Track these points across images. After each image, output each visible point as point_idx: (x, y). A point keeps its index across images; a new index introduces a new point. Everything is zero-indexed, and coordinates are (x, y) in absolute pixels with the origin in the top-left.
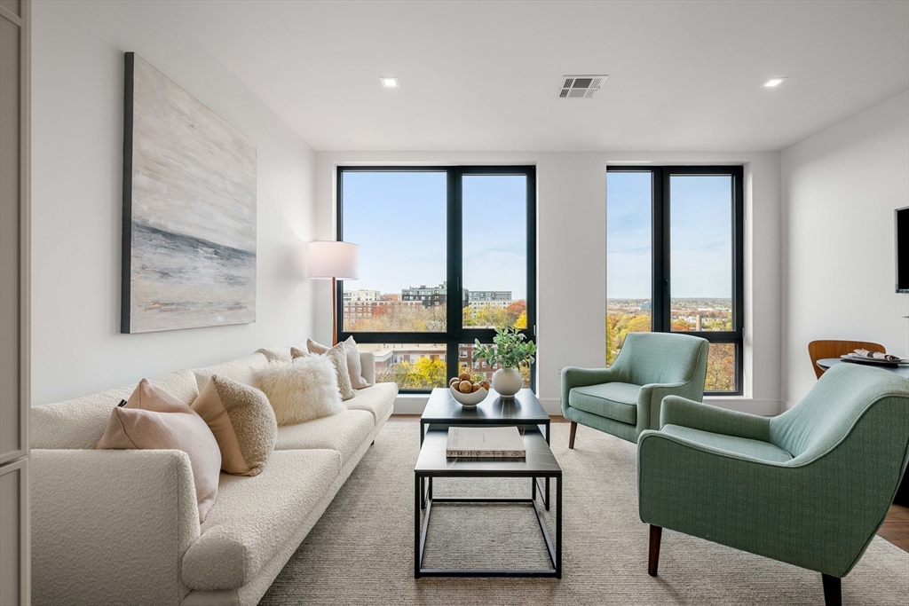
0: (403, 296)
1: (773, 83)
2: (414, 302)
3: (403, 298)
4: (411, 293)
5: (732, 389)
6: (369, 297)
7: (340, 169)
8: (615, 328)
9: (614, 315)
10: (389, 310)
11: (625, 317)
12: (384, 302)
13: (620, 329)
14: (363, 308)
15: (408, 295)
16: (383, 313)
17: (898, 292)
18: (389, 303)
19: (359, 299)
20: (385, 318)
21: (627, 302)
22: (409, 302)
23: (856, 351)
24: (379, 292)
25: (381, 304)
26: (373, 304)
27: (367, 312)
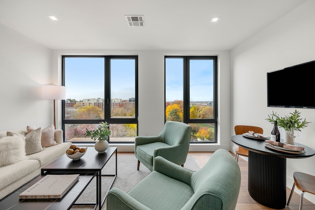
0: (129, 100)
1: (215, 20)
2: (133, 103)
3: (129, 101)
4: (132, 100)
5: (214, 141)
6: (118, 101)
7: (63, 57)
8: (198, 111)
9: (198, 106)
10: (125, 105)
11: (202, 107)
12: (123, 103)
13: (200, 111)
14: (116, 104)
15: (131, 100)
16: (122, 106)
17: (268, 106)
18: (124, 103)
19: (115, 102)
20: (123, 108)
21: (202, 102)
22: (131, 103)
23: (249, 132)
24: (122, 99)
25: (122, 103)
26: (119, 103)
27: (117, 106)
